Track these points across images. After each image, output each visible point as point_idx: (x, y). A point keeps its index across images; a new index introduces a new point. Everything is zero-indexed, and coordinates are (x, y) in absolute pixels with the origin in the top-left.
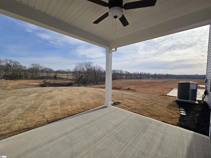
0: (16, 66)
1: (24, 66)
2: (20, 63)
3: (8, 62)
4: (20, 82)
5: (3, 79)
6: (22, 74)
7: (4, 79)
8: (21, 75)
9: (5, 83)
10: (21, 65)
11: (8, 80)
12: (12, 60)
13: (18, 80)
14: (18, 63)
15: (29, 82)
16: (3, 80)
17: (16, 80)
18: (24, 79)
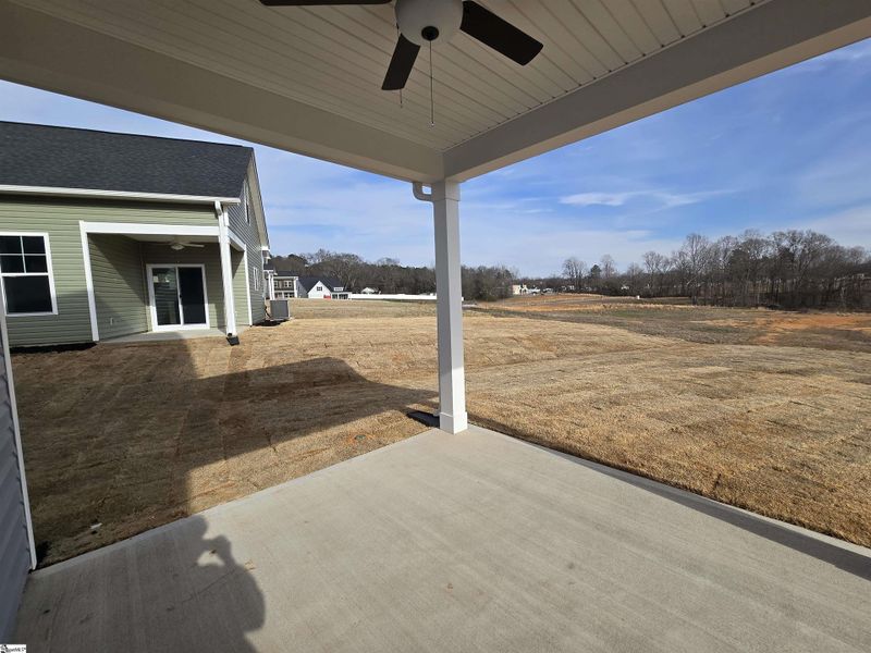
0: (815, 254)
1: (852, 246)
2: (829, 240)
3: (785, 243)
4: (818, 321)
5: (762, 305)
6: (836, 286)
7: (766, 306)
8: (833, 292)
9: (761, 321)
10: (838, 247)
11: (778, 312)
12: (799, 230)
13: (816, 311)
14: (823, 239)
15: (859, 323)
16: (760, 309)
17: (806, 312)
18: (841, 309)
